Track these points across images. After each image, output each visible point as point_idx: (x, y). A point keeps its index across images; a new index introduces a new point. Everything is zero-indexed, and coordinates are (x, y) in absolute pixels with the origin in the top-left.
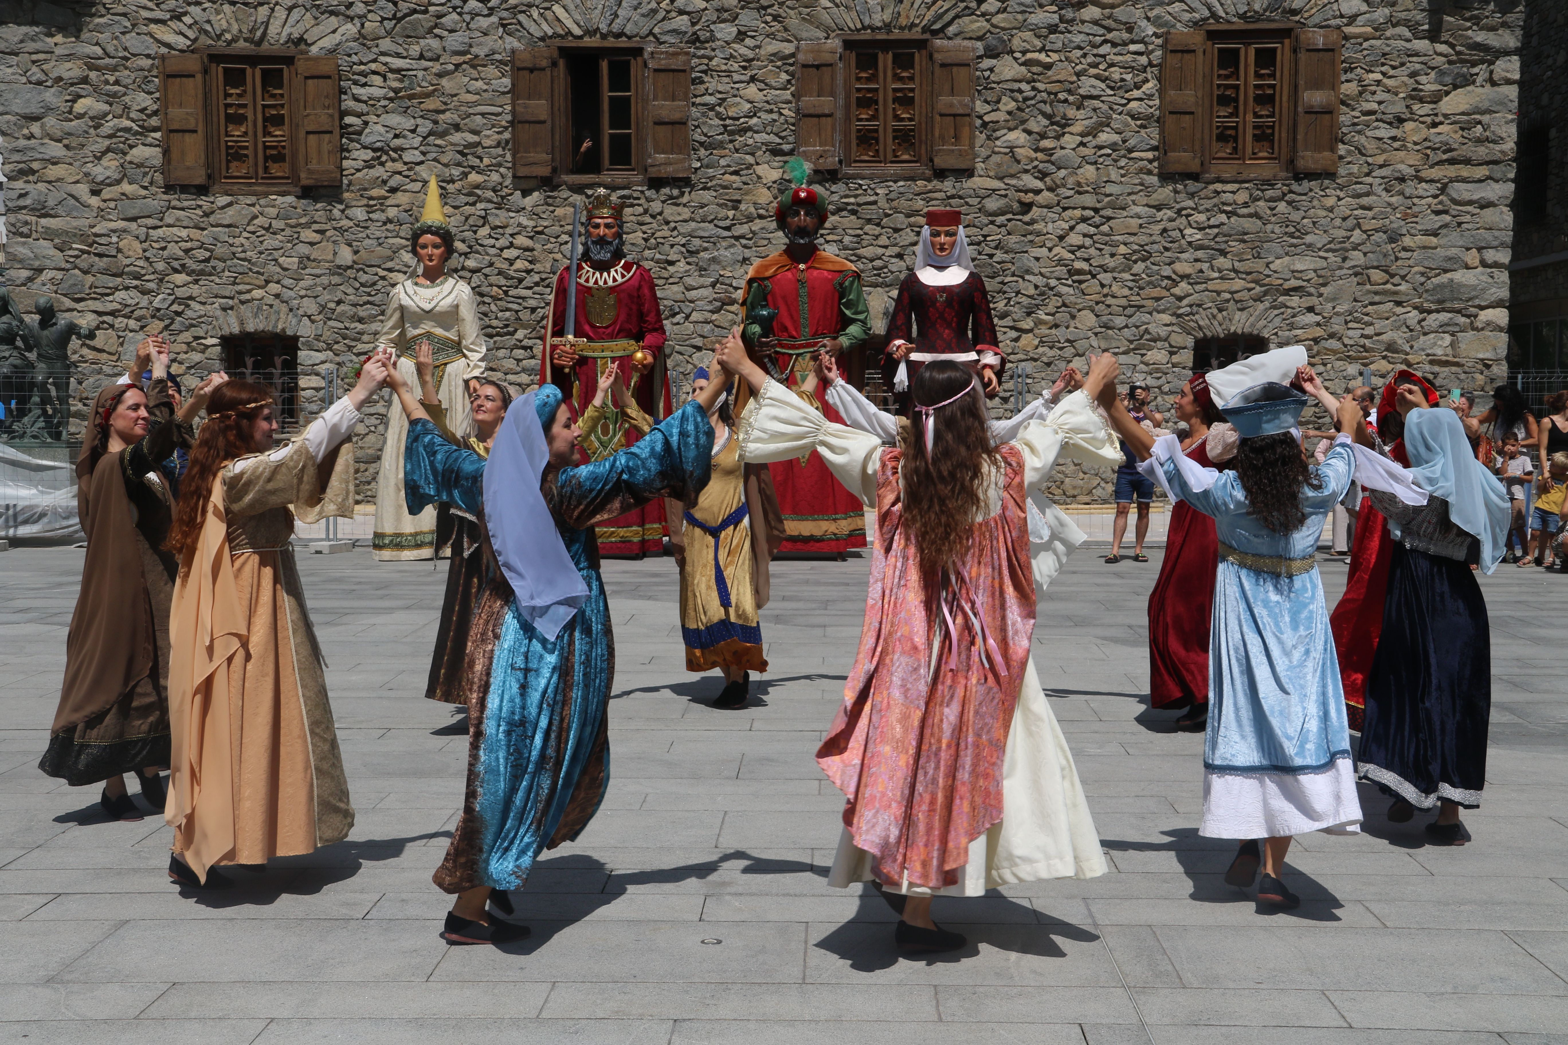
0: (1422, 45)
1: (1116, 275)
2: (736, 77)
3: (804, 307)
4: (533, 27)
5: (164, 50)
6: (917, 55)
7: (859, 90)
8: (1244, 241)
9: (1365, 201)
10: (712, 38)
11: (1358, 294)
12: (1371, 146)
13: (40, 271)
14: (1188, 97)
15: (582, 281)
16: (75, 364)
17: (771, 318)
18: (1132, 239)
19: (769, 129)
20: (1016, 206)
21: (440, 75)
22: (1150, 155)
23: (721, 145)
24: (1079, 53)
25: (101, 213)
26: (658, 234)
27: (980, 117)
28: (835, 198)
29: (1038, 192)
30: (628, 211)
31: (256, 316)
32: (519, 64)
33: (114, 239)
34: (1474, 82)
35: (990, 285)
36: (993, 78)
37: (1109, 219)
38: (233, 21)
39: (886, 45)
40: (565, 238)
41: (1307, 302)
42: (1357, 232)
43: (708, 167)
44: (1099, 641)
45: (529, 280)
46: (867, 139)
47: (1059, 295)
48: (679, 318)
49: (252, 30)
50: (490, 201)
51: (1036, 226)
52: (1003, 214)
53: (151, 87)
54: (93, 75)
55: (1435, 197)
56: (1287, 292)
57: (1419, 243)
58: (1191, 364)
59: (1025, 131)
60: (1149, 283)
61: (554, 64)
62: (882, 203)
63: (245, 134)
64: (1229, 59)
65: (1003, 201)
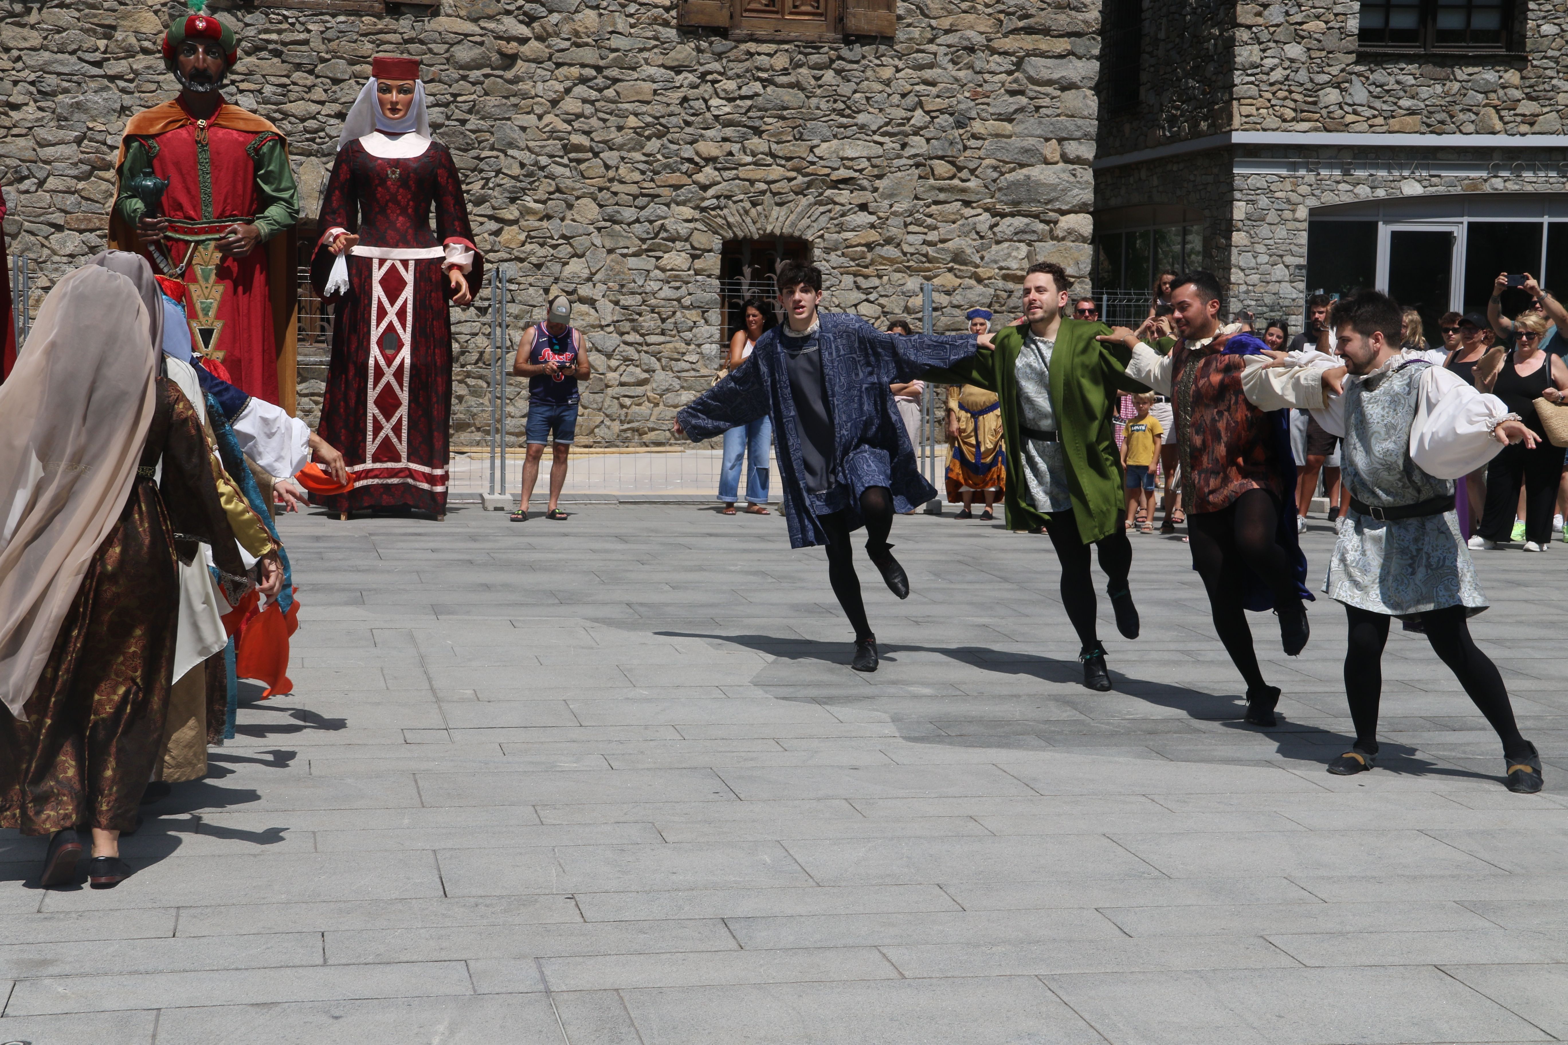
1: (624, 154)
3: (206, 180)
8: (783, 118)
9: (928, 74)
11: (920, 190)
12: (935, 6)
17: (157, 191)
18: (644, 108)
20: (495, 57)
28: (251, 32)
29: (523, 41)
35: (459, 159)
37: (615, 81)
41: (860, 197)
42: (919, 112)
44: (588, 624)
47: (551, 177)
48: (26, 184)
51: (521, 86)
52: (479, 67)
55: (1010, 73)
56: (836, 184)
57: (991, 130)
58: (717, 272)
60: (666, 166)
62: (316, 43)
65: (477, 51)
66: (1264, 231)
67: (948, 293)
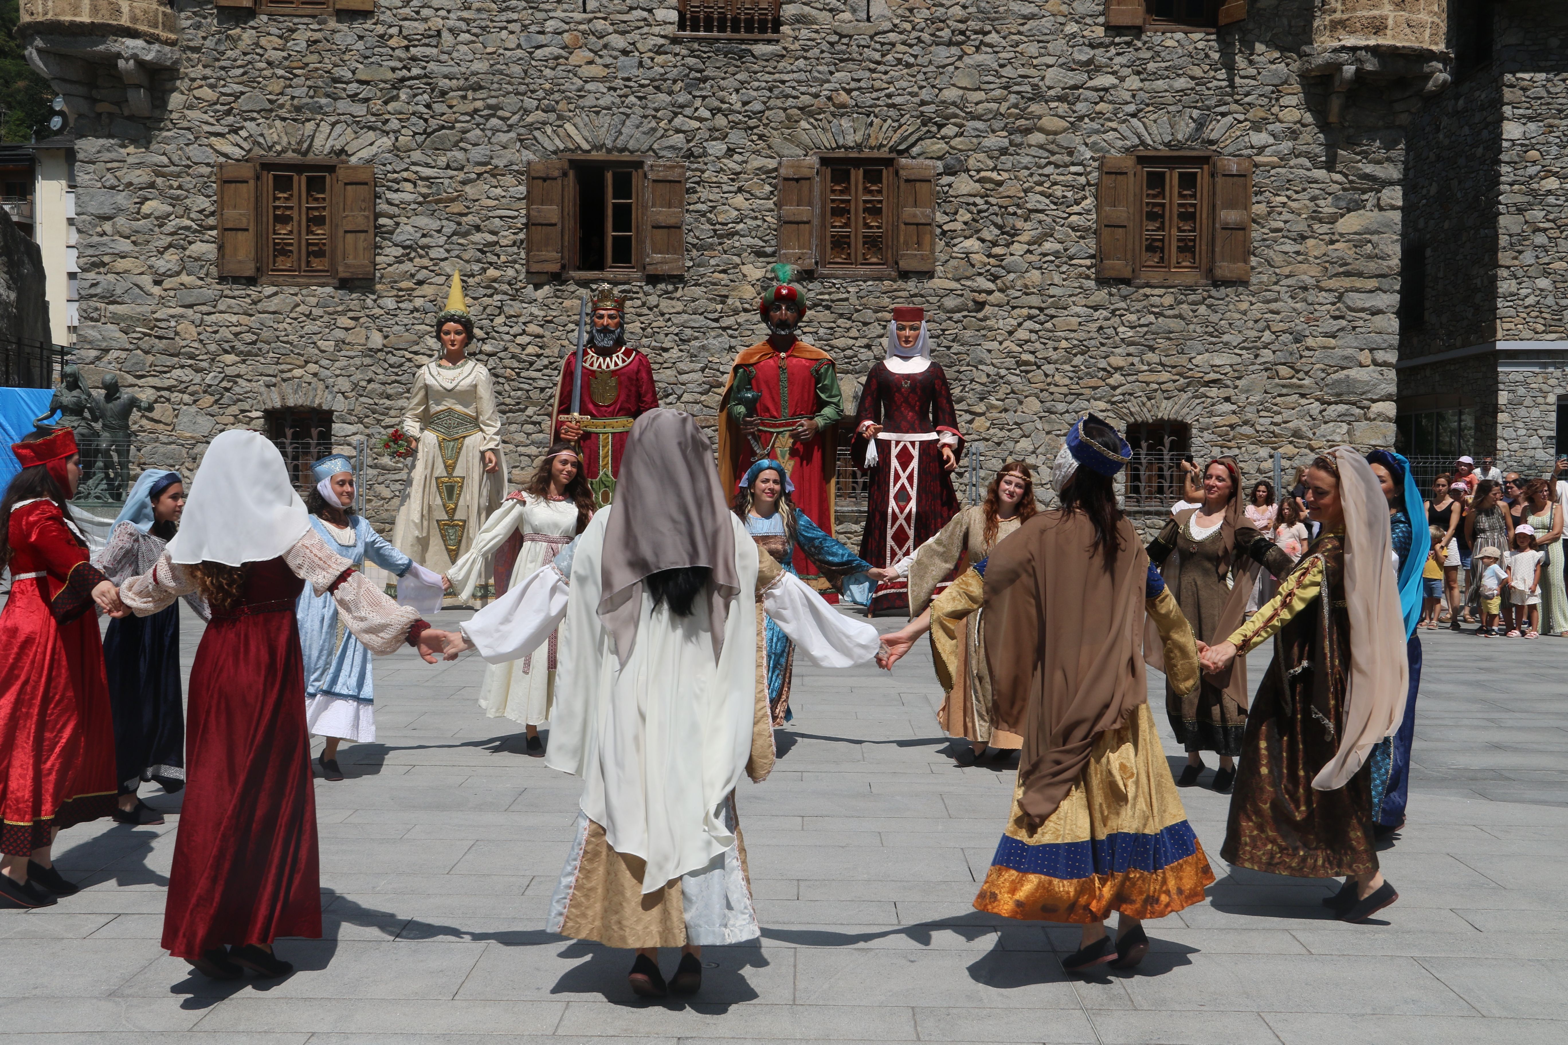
0: (1320, 174)
1: (1058, 366)
2: (725, 188)
3: (785, 392)
4: (547, 143)
5: (222, 159)
6: (885, 172)
7: (833, 201)
8: (1170, 339)
9: (1274, 306)
10: (705, 154)
11: (1268, 387)
12: (1278, 259)
13: (106, 351)
14: (1121, 213)
15: (587, 365)
16: (135, 434)
17: (754, 400)
18: (1072, 335)
19: (754, 233)
20: (971, 304)
21: (464, 183)
22: (1088, 262)
23: (711, 247)
24: (1027, 172)
25: (162, 301)
26: (654, 324)
27: (940, 227)
28: (812, 295)
29: (990, 292)
30: (628, 303)
31: (296, 392)
32: (534, 174)
33: (173, 324)
34: (1364, 207)
35: (949, 373)
36: (951, 192)
37: (1052, 317)
38: (283, 135)
39: (857, 162)
40: (571, 326)
41: (1225, 392)
42: (1267, 333)
43: (699, 266)
45: (539, 364)
46: (840, 243)
47: (1008, 383)
48: (671, 399)
49: (300, 143)
50: (506, 293)
51: (988, 322)
52: (960, 311)
53: (209, 192)
54: (159, 181)
55: (1333, 304)
56: (1207, 384)
57: (1320, 344)
59: (979, 239)
60: (1088, 374)
61: (565, 174)
62: (853, 300)
63: (291, 232)
64: (1156, 181)
65: (959, 300)
66: (1522, 412)
67: (1290, 459)
